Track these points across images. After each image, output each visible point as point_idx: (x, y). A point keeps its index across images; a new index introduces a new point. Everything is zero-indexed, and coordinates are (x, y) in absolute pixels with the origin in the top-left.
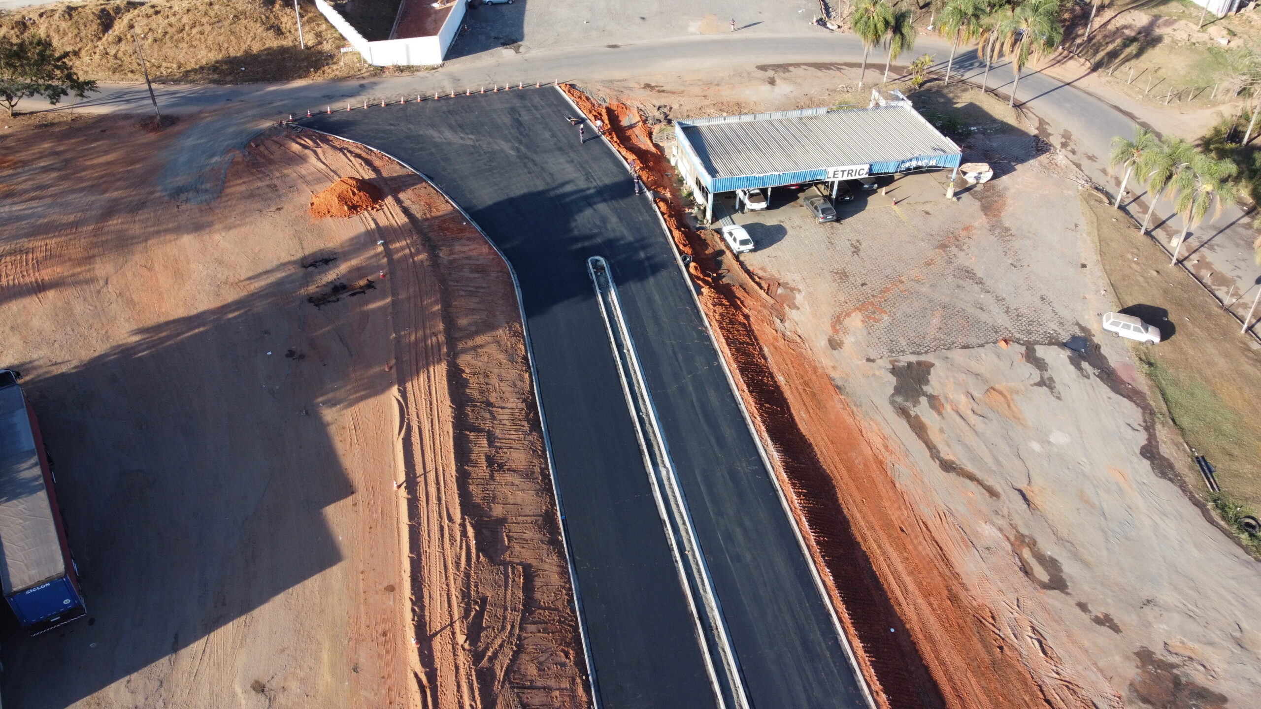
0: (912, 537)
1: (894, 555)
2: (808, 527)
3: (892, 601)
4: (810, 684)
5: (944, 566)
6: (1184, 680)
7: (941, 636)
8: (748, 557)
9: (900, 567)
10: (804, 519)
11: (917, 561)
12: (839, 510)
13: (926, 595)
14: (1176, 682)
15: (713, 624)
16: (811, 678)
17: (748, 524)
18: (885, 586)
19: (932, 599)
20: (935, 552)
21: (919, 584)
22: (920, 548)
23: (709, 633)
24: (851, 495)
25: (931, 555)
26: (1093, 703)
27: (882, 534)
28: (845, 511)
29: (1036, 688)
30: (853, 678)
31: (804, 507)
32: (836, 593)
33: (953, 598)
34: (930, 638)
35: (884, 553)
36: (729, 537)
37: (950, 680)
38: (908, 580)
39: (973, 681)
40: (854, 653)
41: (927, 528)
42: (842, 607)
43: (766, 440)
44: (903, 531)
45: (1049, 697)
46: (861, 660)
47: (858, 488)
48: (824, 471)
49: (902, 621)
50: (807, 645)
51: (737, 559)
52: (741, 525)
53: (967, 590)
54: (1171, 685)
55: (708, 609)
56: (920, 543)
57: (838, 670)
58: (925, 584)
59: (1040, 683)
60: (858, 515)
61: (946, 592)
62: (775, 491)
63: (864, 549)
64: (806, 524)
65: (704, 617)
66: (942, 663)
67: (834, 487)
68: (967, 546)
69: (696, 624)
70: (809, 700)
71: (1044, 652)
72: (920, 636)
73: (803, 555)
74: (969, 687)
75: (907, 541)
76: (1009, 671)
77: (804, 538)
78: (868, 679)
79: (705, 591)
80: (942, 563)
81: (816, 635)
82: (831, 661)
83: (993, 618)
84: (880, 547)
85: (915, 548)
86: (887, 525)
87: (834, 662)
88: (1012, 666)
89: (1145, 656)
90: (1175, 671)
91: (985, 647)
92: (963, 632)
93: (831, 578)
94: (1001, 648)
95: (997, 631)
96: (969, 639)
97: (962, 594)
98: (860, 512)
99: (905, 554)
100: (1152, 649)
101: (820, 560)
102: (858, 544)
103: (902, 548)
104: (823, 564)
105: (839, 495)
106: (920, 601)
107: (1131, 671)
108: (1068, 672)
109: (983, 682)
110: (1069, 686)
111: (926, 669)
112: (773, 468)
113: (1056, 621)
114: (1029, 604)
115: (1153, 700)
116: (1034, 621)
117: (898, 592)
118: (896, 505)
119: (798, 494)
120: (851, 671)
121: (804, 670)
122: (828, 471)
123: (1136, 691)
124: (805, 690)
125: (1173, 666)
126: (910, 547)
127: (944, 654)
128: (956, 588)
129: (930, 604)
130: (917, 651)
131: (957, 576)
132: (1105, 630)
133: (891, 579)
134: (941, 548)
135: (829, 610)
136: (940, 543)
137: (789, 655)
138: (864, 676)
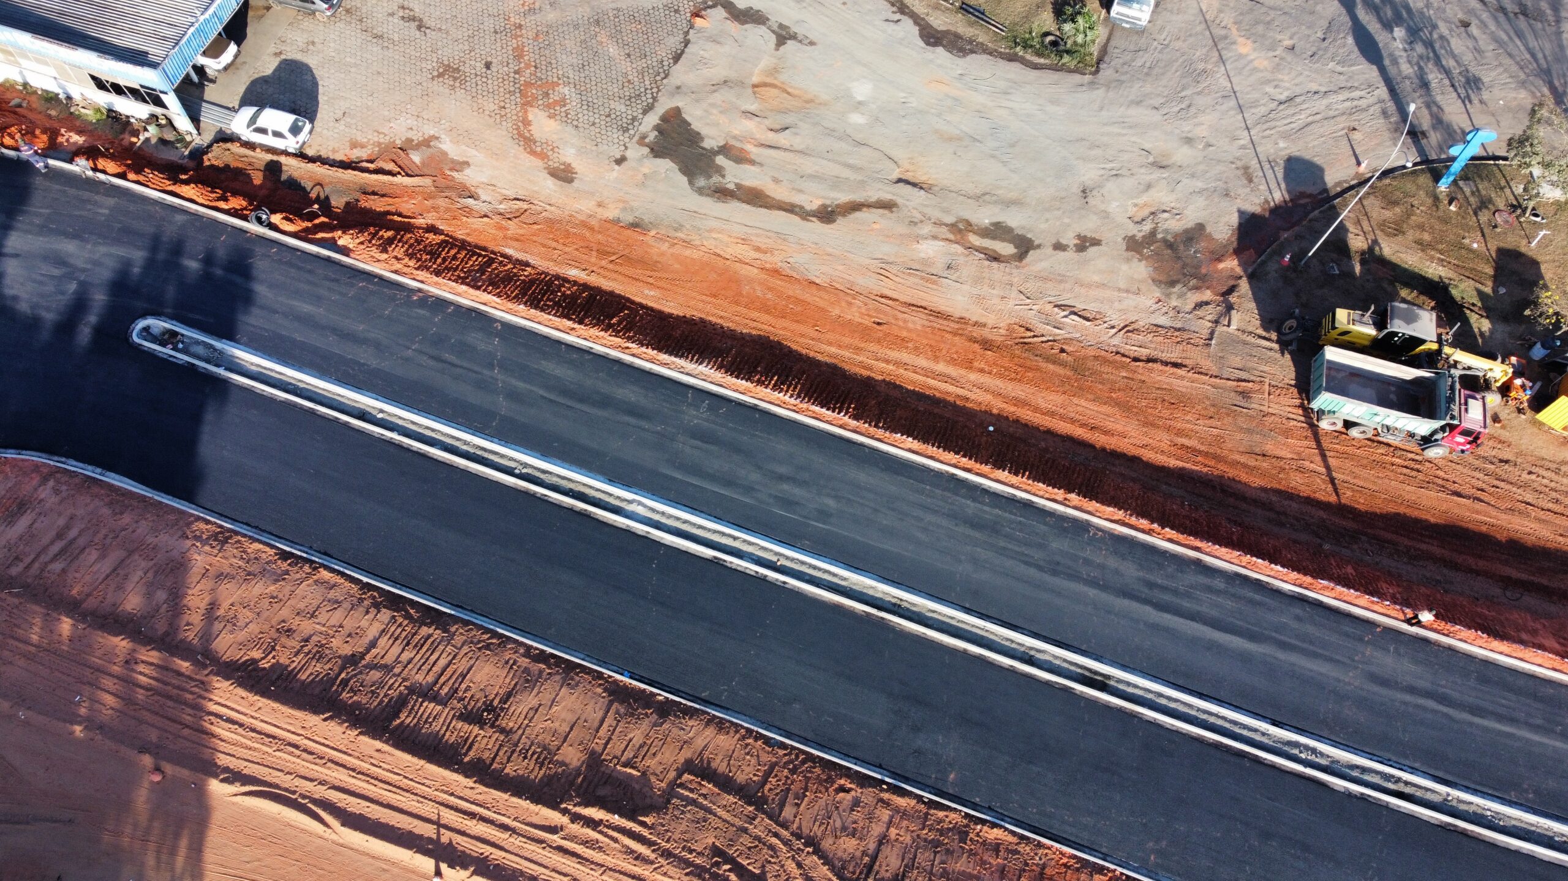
0: (893, 321)
1: (905, 356)
2: (829, 413)
3: (958, 403)
4: (1023, 554)
5: (945, 323)
6: (1169, 237)
7: (1022, 390)
8: (831, 503)
9: (922, 362)
10: (817, 409)
11: (925, 342)
12: (817, 364)
13: (969, 365)
14: (1170, 245)
15: (894, 601)
16: (1017, 549)
17: (783, 470)
18: (938, 395)
19: (976, 364)
20: (923, 316)
21: (952, 362)
22: (910, 325)
23: (901, 611)
24: (803, 336)
25: (926, 323)
26: (1156, 325)
27: (873, 347)
28: (819, 357)
29: (1118, 358)
30: (1037, 508)
31: (799, 396)
32: (931, 450)
33: (987, 345)
34: (1018, 402)
35: (897, 363)
36: (788, 503)
37: (1073, 421)
38: (941, 367)
39: (1083, 402)
40: (1012, 486)
41: (891, 299)
42: (951, 457)
43: (674, 363)
44: (879, 324)
45: (1132, 355)
46: (1024, 487)
47: (797, 321)
48: (750, 335)
49: (986, 412)
50: (975, 524)
51: (824, 515)
52: (781, 478)
53: (985, 325)
54: (1169, 251)
55: (871, 592)
56: (905, 321)
57: (1024, 517)
58: (955, 356)
59: (1114, 350)
60: (833, 350)
61: (976, 345)
62: (755, 408)
63: (880, 378)
64: (824, 410)
65: (880, 603)
66: (1052, 414)
67: (779, 343)
68: (935, 283)
69: (882, 618)
70: (1040, 568)
71: (1087, 319)
72: (1012, 409)
73: (862, 445)
74: (1088, 412)
75: (895, 331)
76: (1090, 364)
77: (841, 427)
78: (1047, 496)
79: (845, 579)
80: (941, 321)
81: (971, 507)
82: (1007, 515)
83: (1028, 329)
84: (888, 362)
85: (909, 330)
86: (865, 333)
87: (1011, 513)
88: (1085, 358)
89: (1134, 245)
90: (1159, 236)
91: (1054, 363)
92: (1030, 369)
93: (910, 439)
94: (1062, 351)
95: (1044, 339)
96: (1038, 369)
97: (986, 333)
98: (830, 344)
99: (910, 345)
100: (1130, 234)
101: (880, 433)
102: (869, 378)
103: (901, 342)
104: (887, 434)
105: (794, 347)
106: (973, 376)
107: (1140, 270)
108: (1118, 320)
109: (1091, 397)
110: (1128, 329)
111: (1049, 432)
112: (721, 386)
113: (1061, 282)
114: (1031, 287)
115: (1175, 278)
116: (1051, 299)
117: (951, 389)
118: (843, 304)
119: (776, 388)
120: (1028, 505)
121: (1004, 548)
122: (754, 332)
123: (1160, 282)
124: (1026, 563)
125: (1153, 233)
126: (904, 334)
127: (1043, 404)
128: (977, 333)
129: (982, 371)
130: (1026, 425)
131: (962, 320)
132: (1092, 251)
133: (932, 382)
134: (921, 307)
135: (947, 472)
136: (915, 302)
137: (979, 550)
138: (1042, 497)
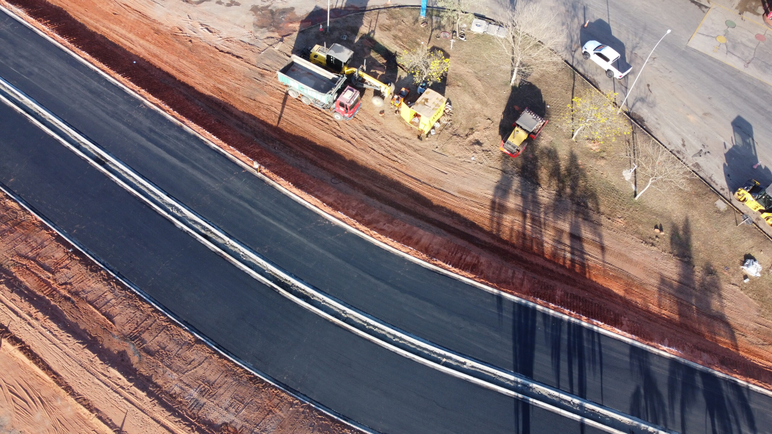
0: (122, 14)
1: (117, 28)
2: (61, 38)
3: (127, 50)
4: (104, 107)
5: (145, 20)
6: (274, 10)
7: (160, 52)
8: (36, 70)
9: (124, 32)
10: (56, 35)
11: (130, 25)
12: (74, 21)
13: (143, 37)
14: (272, 12)
15: (36, 111)
16: (103, 104)
17: (25, 54)
18: (120, 45)
19: (147, 38)
20: (137, 15)
21: (137, 35)
22: (129, 18)
23: (37, 116)
24: (78, 11)
25: (136, 18)
26: (242, 41)
27: (106, 22)
28: (79, 20)
29: (214, 49)
30: (124, 92)
31: (53, 29)
32: (94, 60)
33: (157, 32)
34: (155, 56)
35: (111, 30)
36: (18, 66)
37: (173, 67)
38: (131, 36)
39: (184, 62)
40: (119, 81)
41: (128, 6)
42: (101, 65)
43: (9, 6)
44: (115, 14)
45: (221, 49)
46: (123, 82)
47: (80, 6)
48: (55, 6)
49: (137, 56)
50: (91, 91)
51: (30, 74)
52: (22, 56)
53: (162, 24)
54: (270, 15)
55: (29, 106)
56: (127, 15)
57: (115, 93)
58: (140, 33)
59: (215, 45)
60: (87, 19)
61: (152, 31)
62: (31, 30)
63: (100, 33)
64: (59, 36)
65: (30, 111)
66: (166, 63)
67: (66, 12)
68: (152, 5)
69: (27, 117)
70: (108, 114)
71: (210, 32)
72: (150, 57)
73: (66, 52)
74: (184, 66)
75: (120, 18)
76: (199, 49)
77: (62, 44)
78: (131, 88)
79: (22, 99)
80: (143, 19)
81: (95, 84)
82: (109, 91)
83: (181, 30)
84: (107, 28)
85: (126, 19)
86: (106, 16)
87: (111, 91)
88: (199, 46)
89: (255, 9)
90: (270, 8)
91: (183, 44)
92: (169, 44)
93: (88, 54)
94: (190, 41)
95: (185, 35)
96: (173, 45)
97: (161, 28)
98: (88, 16)
99: (123, 24)
100: (256, 4)
101: (77, 50)
102: (95, 32)
103: (119, 22)
104: (79, 50)
105: (71, 14)
106: (142, 42)
107: (252, 18)
108: (225, 34)
109: (189, 60)
110: (228, 40)
111: (160, 69)
112: (22, 18)
113: (210, 15)
114: (194, 15)
115: (265, 25)
116: (200, 21)
117: (128, 44)
118: (105, 4)
119: (46, 24)
120: (121, 90)
121: (97, 103)
122: (58, 5)
123: (257, 25)
124: (103, 111)
125: (268, 7)
126: (124, 20)
127: (165, 58)
128: (156, 26)
129: (148, 41)
130: (151, 64)
131: (154, 21)
132: (234, 7)
133: (122, 40)
134: (140, 12)
135: (95, 70)
136: (138, 10)
137: (86, 101)
138: (128, 88)
